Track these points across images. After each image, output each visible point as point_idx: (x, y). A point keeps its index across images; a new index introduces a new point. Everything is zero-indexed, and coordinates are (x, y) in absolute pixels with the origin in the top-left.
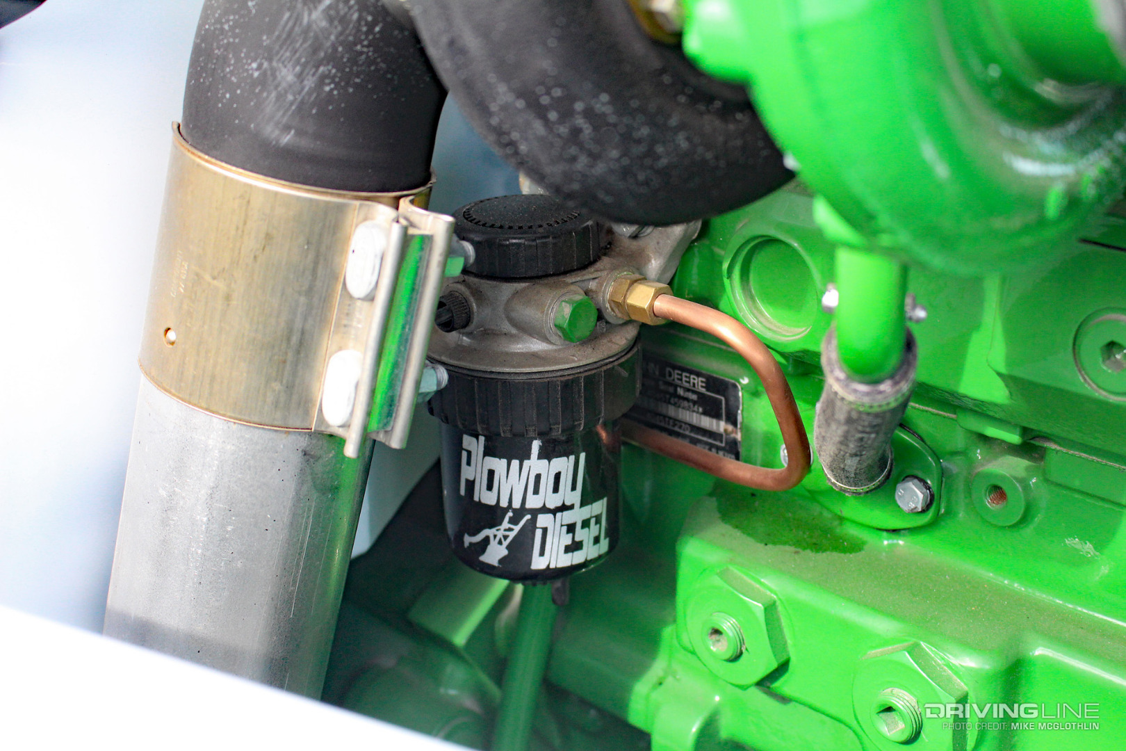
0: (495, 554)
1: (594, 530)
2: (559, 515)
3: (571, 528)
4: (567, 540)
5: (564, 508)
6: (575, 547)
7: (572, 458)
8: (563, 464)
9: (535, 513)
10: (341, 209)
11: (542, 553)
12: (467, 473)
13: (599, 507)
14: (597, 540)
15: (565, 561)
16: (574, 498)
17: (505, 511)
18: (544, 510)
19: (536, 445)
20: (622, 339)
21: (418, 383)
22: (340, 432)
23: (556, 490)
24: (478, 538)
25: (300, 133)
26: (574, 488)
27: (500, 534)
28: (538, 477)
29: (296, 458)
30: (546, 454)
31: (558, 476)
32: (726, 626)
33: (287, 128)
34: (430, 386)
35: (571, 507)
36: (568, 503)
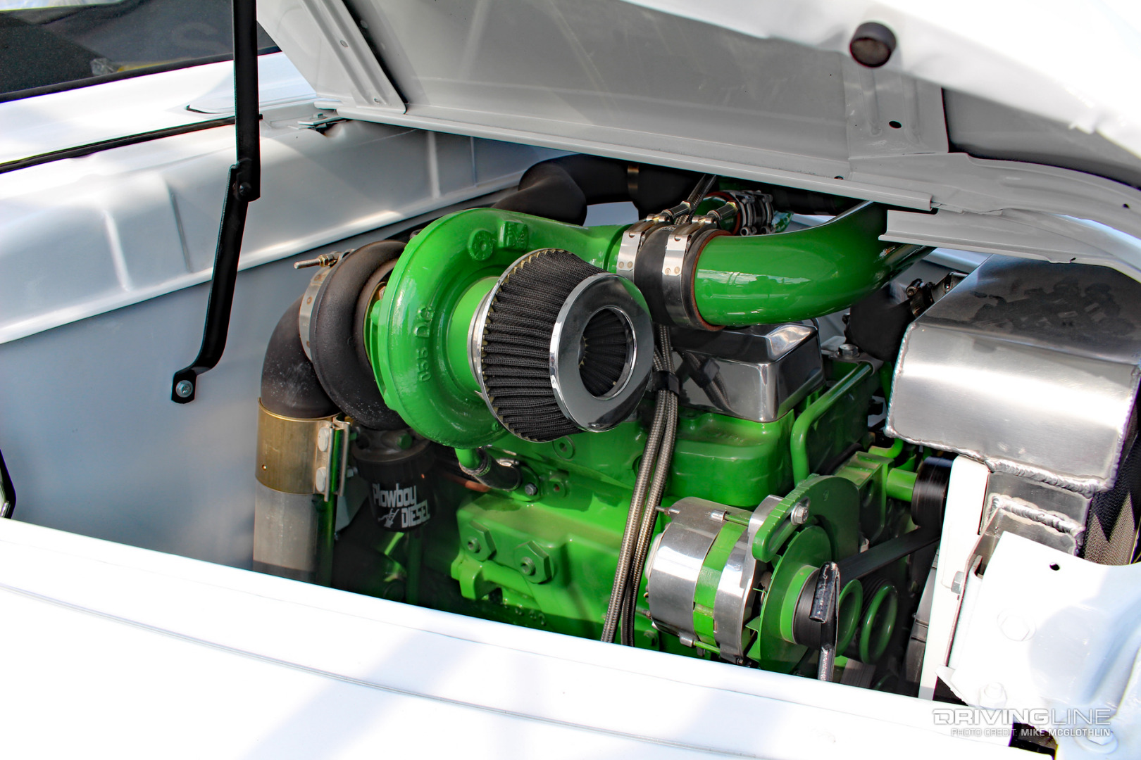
0: (389, 523)
1: (423, 511)
2: (409, 508)
3: (414, 512)
4: (414, 516)
5: (410, 505)
6: (417, 518)
7: (411, 488)
8: (408, 491)
9: (400, 508)
10: (314, 425)
11: (405, 521)
12: (376, 496)
13: (424, 503)
14: (425, 515)
15: (414, 523)
16: (414, 501)
17: (390, 509)
18: (404, 507)
19: (397, 485)
20: (423, 446)
21: (346, 475)
22: (323, 493)
23: (407, 499)
24: (382, 519)
25: (298, 402)
26: (413, 498)
27: (390, 517)
28: (400, 496)
29: (310, 503)
30: (401, 488)
31: (407, 495)
32: (473, 542)
33: (294, 401)
34: (351, 474)
35: (413, 505)
36: (412, 503)
